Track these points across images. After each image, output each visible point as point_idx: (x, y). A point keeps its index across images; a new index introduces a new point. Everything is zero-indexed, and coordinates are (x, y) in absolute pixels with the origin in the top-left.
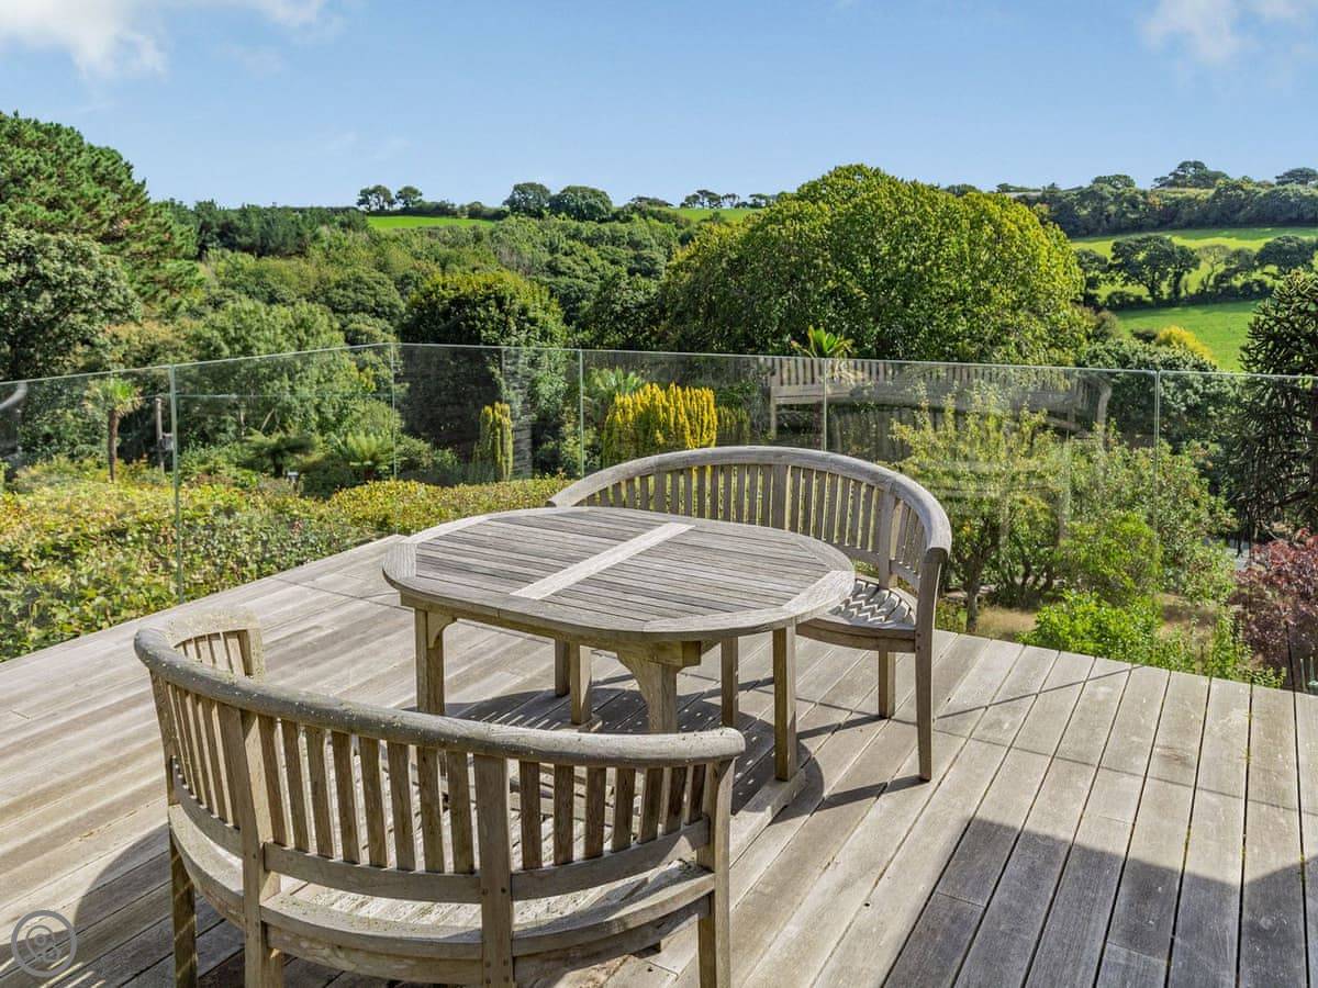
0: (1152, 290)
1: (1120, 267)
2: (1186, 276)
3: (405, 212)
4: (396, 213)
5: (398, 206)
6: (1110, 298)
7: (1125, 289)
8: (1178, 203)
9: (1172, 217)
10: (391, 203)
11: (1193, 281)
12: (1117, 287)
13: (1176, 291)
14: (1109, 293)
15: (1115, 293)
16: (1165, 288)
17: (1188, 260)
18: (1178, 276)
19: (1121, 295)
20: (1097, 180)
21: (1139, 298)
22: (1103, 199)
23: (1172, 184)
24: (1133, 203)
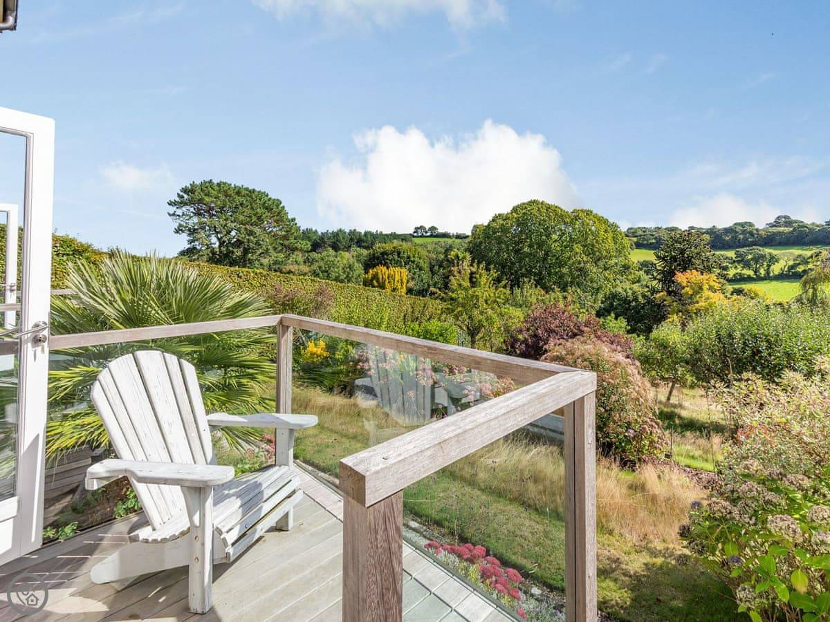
0: (755, 272)
1: (739, 262)
2: (772, 267)
3: (431, 236)
4: (428, 236)
5: (428, 234)
6: (734, 275)
7: (743, 272)
8: (774, 234)
9: (771, 240)
10: (426, 232)
11: (776, 269)
12: (739, 271)
13: (768, 273)
14: (734, 273)
15: (737, 274)
16: (762, 272)
17: (773, 260)
18: (769, 266)
19: (740, 275)
20: (735, 224)
21: (749, 276)
22: (736, 232)
23: (774, 226)
24: (752, 234)
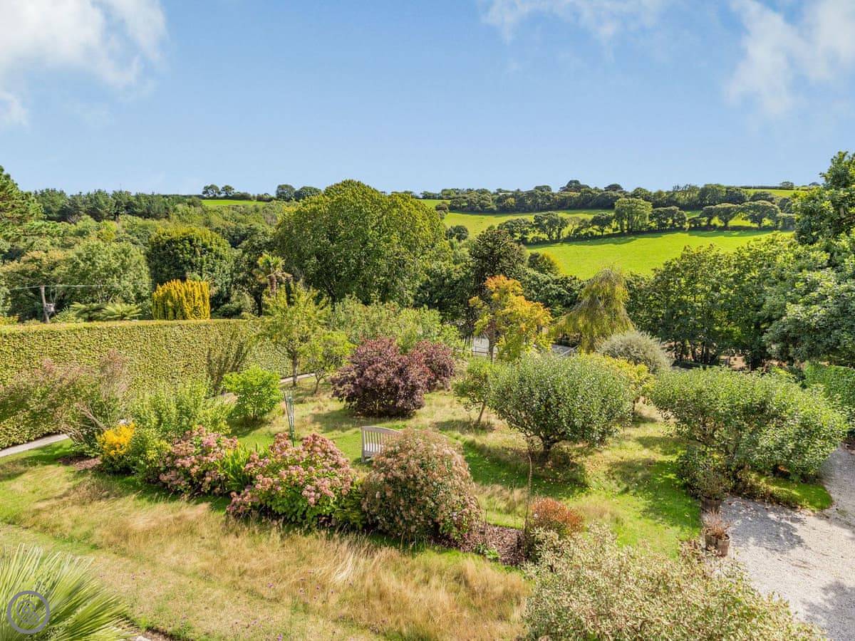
0: (549, 236)
1: (537, 226)
2: (563, 230)
3: (226, 198)
4: (222, 198)
5: (223, 195)
6: (532, 239)
7: (539, 236)
8: (566, 198)
9: (563, 205)
10: (219, 193)
11: (566, 232)
12: (536, 235)
13: (559, 237)
14: (532, 237)
15: (534, 237)
16: (554, 235)
17: (564, 223)
18: (560, 230)
19: (537, 238)
20: (537, 188)
21: (544, 239)
22: (536, 196)
23: (566, 190)
24: (548, 198)
